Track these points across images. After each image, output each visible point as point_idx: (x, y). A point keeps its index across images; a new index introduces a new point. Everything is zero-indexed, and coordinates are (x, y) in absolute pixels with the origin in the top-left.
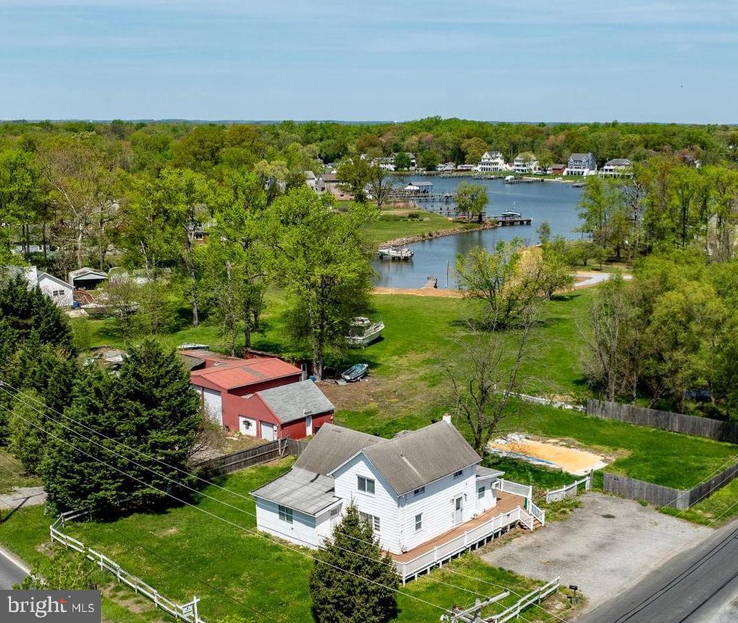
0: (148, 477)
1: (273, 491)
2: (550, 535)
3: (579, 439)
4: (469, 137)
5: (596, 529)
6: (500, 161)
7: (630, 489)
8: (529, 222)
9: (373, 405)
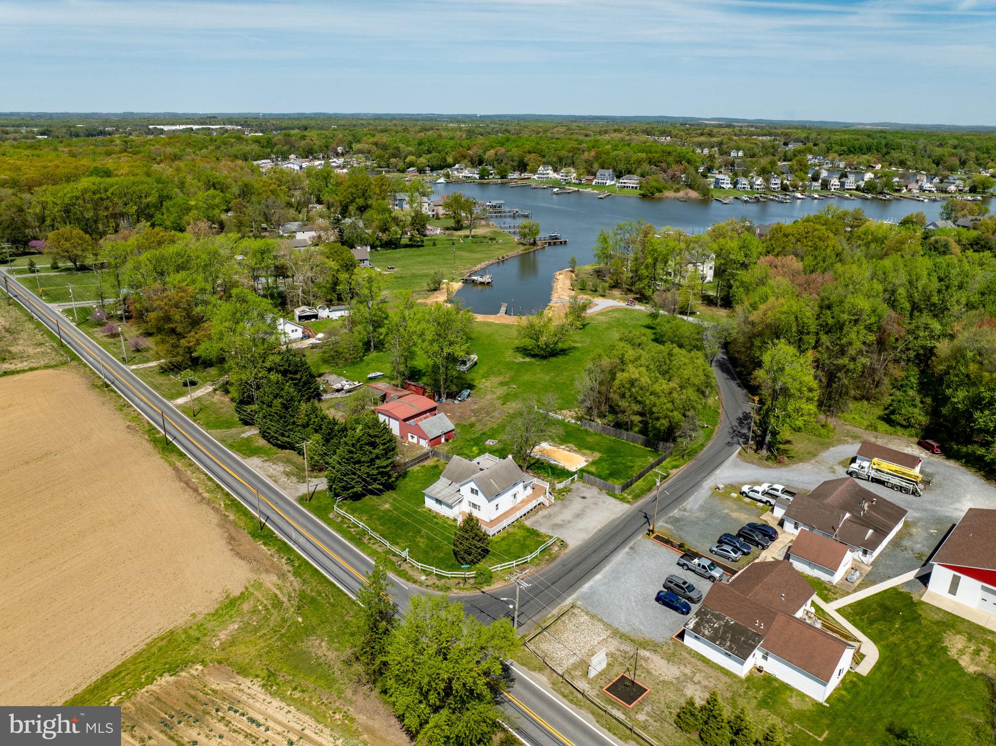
0: (375, 480)
1: (433, 490)
2: (556, 509)
3: (576, 445)
4: (530, 152)
5: (577, 505)
6: (550, 172)
7: (595, 482)
8: (565, 242)
9: (473, 419)
